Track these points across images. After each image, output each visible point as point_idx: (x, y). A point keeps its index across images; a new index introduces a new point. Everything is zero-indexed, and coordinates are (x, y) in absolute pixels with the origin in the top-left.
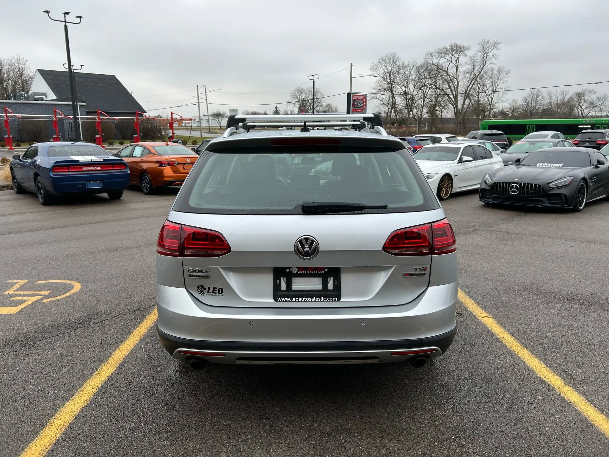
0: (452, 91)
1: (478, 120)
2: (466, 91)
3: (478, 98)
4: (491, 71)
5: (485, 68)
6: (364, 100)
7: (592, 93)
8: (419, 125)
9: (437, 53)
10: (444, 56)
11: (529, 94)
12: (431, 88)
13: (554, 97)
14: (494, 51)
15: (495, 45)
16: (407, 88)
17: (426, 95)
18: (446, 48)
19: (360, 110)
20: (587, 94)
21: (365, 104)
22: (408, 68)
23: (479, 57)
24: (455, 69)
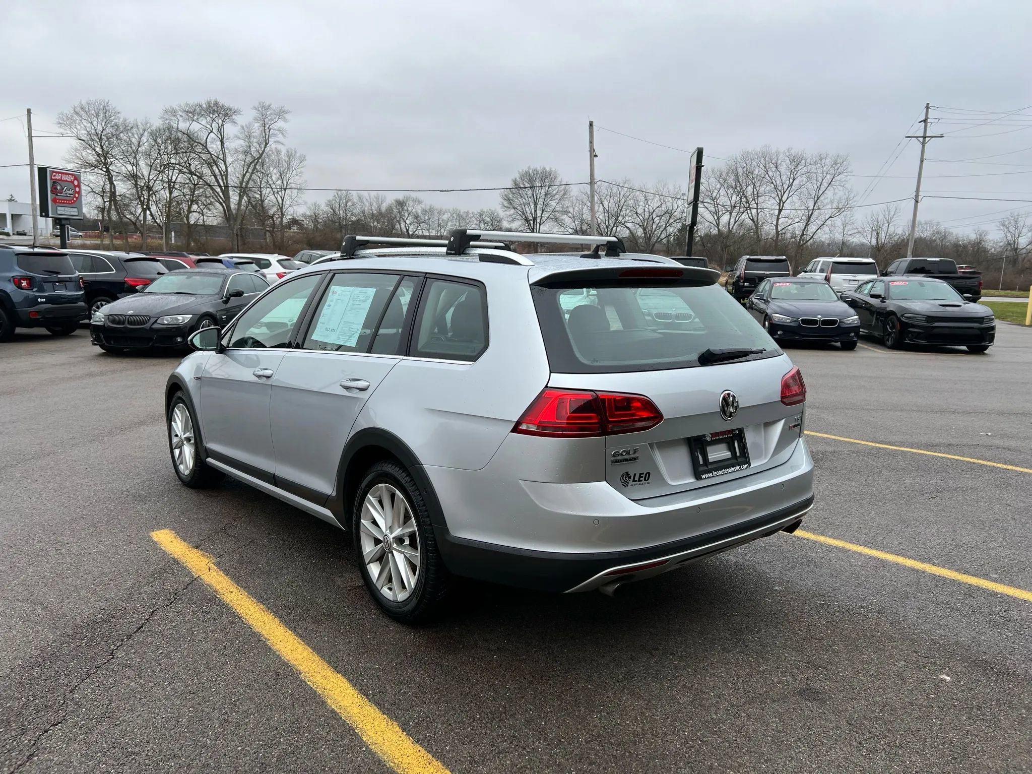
0: (217, 181)
1: (264, 231)
2: (241, 183)
3: (261, 195)
4: (276, 154)
5: (267, 149)
6: (76, 183)
7: (417, 203)
8: (166, 236)
9: (185, 111)
10: (197, 119)
11: (335, 196)
12: (180, 171)
13: (367, 204)
14: (280, 124)
15: (281, 114)
16: (136, 167)
17: (174, 182)
18: (201, 106)
19: (69, 201)
20: (411, 203)
21: (77, 189)
22: (134, 130)
23: (257, 128)
24: (219, 143)
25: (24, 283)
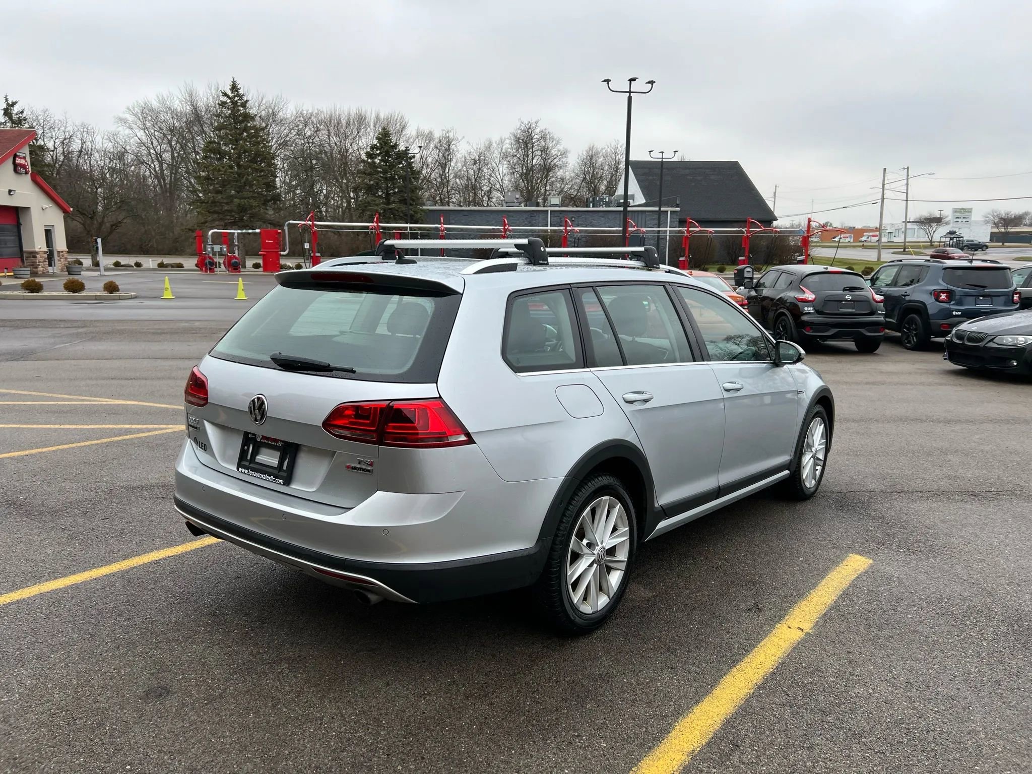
25: (943, 296)
